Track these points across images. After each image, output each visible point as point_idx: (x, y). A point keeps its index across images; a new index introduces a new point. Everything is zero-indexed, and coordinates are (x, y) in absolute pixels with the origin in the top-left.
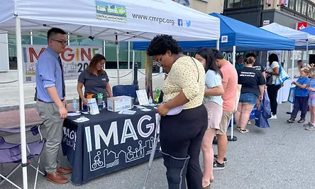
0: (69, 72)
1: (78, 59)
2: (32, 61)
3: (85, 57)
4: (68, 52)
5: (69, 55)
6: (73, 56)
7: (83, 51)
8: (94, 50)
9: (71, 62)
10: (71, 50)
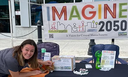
0: (89, 31)
1: (100, 17)
2: (54, 19)
3: (109, 15)
4: (89, 9)
5: (90, 13)
6: (94, 13)
7: (107, 8)
8: (121, 5)
9: (91, 20)
10: (92, 7)
